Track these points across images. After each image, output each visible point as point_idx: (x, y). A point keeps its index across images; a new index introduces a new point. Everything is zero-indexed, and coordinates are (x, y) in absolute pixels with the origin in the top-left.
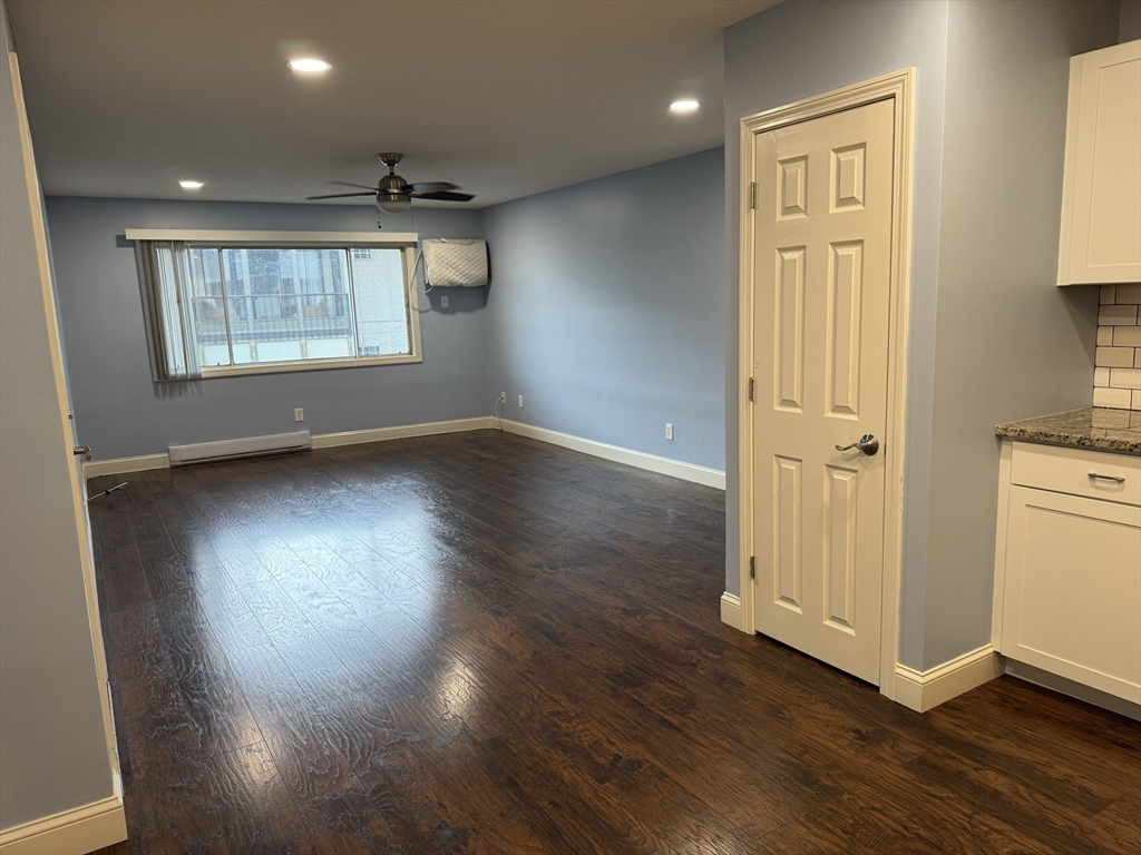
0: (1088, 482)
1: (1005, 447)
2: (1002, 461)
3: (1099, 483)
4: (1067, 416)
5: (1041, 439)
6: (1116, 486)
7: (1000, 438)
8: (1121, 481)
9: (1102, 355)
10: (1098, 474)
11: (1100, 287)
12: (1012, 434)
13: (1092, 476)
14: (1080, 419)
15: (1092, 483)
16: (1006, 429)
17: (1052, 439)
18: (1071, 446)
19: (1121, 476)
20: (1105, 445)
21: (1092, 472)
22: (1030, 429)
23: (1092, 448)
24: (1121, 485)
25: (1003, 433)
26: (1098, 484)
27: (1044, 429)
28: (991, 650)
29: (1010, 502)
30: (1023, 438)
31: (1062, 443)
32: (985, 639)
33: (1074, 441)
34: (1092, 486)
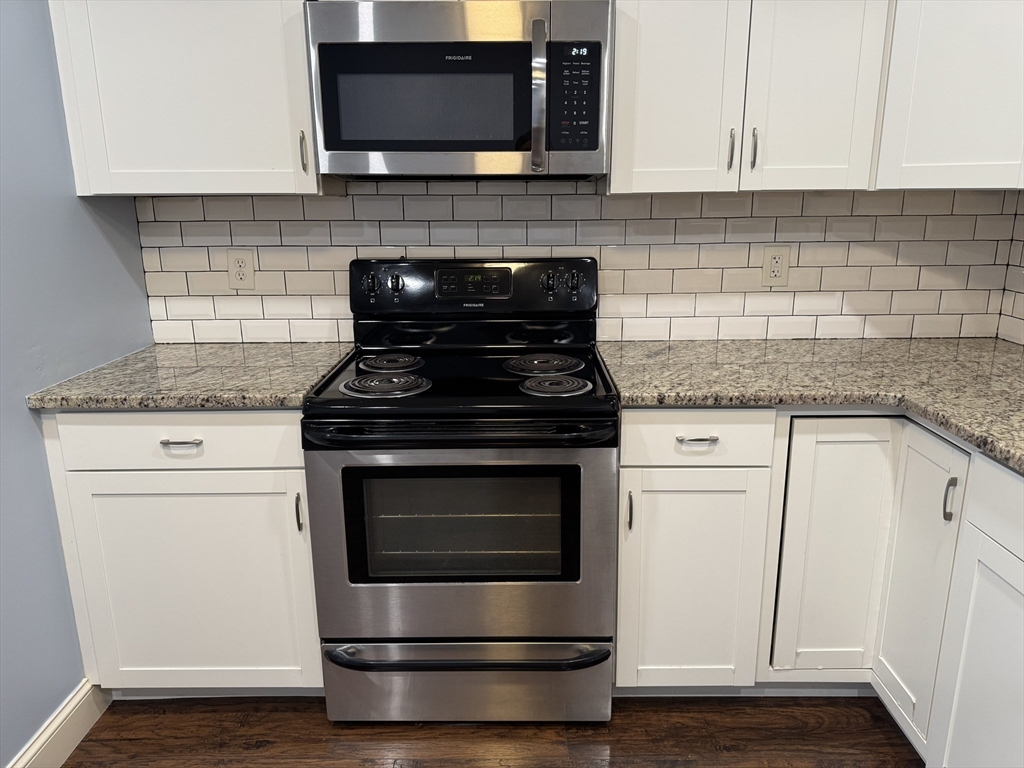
0: (161, 450)
1: (47, 423)
2: (48, 443)
3: (176, 450)
4: (125, 363)
5: (92, 406)
6: (194, 450)
7: (37, 412)
8: (199, 444)
9: (153, 282)
10: (171, 441)
11: (135, 198)
12: (51, 405)
13: (166, 444)
14: (141, 365)
15: (166, 451)
16: (42, 400)
17: (106, 405)
19: (198, 438)
20: (172, 403)
21: (165, 438)
22: (76, 394)
23: (158, 409)
24: (200, 448)
25: (38, 405)
26: (173, 452)
27: (94, 391)
28: (88, 686)
29: (70, 495)
30: (67, 407)
31: (121, 407)
32: (78, 675)
33: (135, 404)
34: (167, 455)
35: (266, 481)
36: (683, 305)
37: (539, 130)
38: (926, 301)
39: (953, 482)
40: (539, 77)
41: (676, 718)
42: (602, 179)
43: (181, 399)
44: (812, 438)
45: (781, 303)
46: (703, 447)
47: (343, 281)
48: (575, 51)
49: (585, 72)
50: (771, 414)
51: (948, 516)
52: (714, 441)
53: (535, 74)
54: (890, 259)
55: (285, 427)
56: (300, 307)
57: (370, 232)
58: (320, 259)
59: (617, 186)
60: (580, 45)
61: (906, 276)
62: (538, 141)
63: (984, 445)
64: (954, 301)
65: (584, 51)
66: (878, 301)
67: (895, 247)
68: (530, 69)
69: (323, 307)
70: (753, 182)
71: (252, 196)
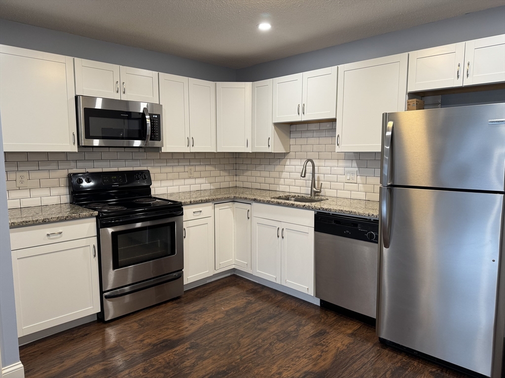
0: (47, 238)
6: (59, 236)
8: (61, 233)
10: (50, 233)
15: (49, 237)
17: (29, 223)
18: (40, 224)
19: (60, 231)
20: (55, 219)
21: (48, 233)
23: (50, 222)
24: (61, 235)
26: (51, 237)
30: (14, 226)
31: (35, 224)
33: (41, 221)
34: (49, 239)
35: (83, 242)
36: (169, 183)
37: (148, 135)
38: (222, 179)
39: (248, 211)
40: (148, 121)
41: (196, 291)
42: (159, 149)
43: (58, 218)
44: (218, 209)
45: (192, 181)
46: (199, 214)
47: (64, 181)
48: (154, 116)
49: (157, 122)
50: (211, 203)
51: (248, 218)
52: (201, 211)
53: (147, 120)
54: (214, 169)
55: (90, 223)
56: (46, 192)
57: (73, 164)
58: (53, 174)
59: (164, 150)
60: (155, 115)
61: (217, 173)
62: (148, 139)
63: (255, 200)
64: (227, 178)
65: (156, 116)
66: (212, 180)
67: (214, 166)
68: (146, 119)
69: (55, 191)
70: (193, 150)
71: (27, 152)
